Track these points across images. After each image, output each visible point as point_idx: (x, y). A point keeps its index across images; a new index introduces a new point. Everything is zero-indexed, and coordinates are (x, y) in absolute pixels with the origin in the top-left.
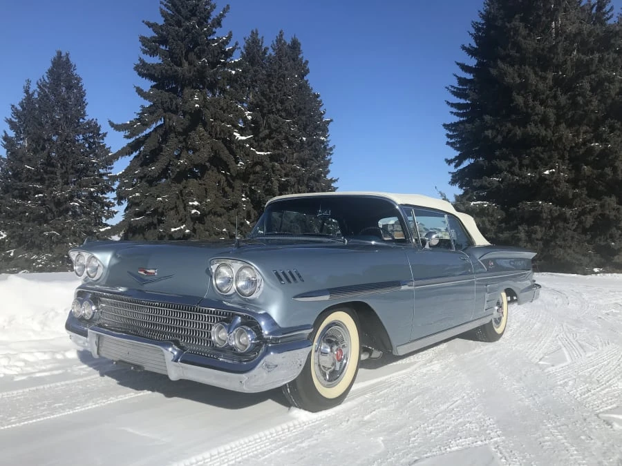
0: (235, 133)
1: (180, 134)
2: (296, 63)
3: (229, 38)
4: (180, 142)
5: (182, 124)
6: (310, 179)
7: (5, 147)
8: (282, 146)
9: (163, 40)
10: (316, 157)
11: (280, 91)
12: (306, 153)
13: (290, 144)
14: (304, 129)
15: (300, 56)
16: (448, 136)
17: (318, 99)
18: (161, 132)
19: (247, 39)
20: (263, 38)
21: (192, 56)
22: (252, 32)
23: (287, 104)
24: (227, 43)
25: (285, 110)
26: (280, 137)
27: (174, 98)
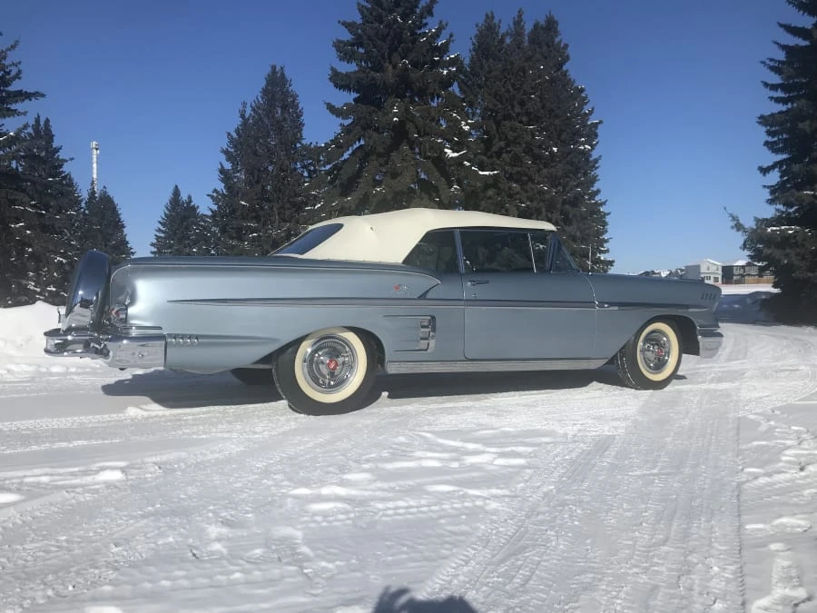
0: (446, 150)
1: (380, 155)
2: (552, 49)
4: (381, 165)
5: (384, 143)
6: (564, 202)
7: (222, 181)
8: (522, 162)
9: (358, 42)
10: (575, 173)
11: (518, 89)
12: (559, 169)
13: (534, 157)
14: (559, 136)
15: (557, 40)
17: (583, 95)
18: (359, 154)
19: (480, 25)
20: (500, 21)
21: (395, 57)
22: (487, 15)
23: (529, 106)
24: (438, 36)
25: (528, 114)
26: (518, 150)
27: (374, 111)
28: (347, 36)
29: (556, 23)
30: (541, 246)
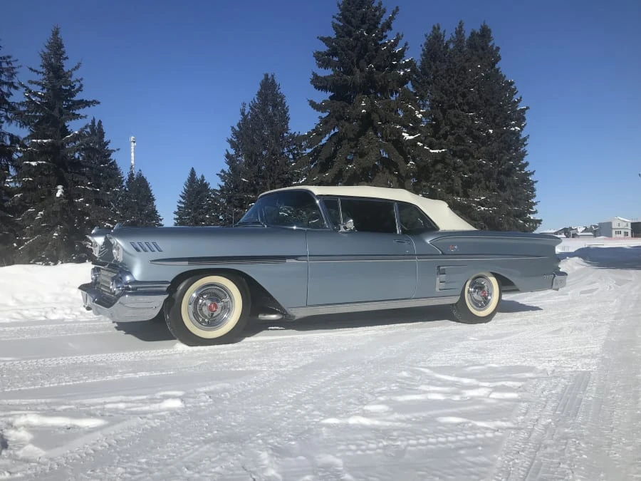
0: (403, 134)
1: (350, 140)
2: (486, 51)
3: (397, 40)
4: (351, 148)
5: (353, 130)
6: (500, 173)
8: (464, 141)
9: (333, 52)
10: (508, 150)
11: (460, 84)
12: (495, 146)
13: (475, 138)
14: (494, 121)
15: (490, 44)
17: (513, 87)
18: (334, 140)
19: (428, 35)
20: (444, 31)
21: (362, 62)
22: (434, 28)
23: (469, 97)
24: (396, 45)
25: (468, 104)
26: (461, 132)
27: (347, 106)
28: (324, 48)
29: (490, 31)
30: (482, 208)
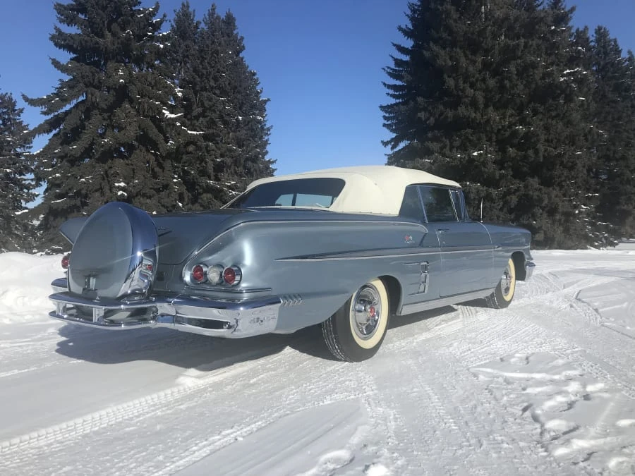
0: (164, 111)
1: (103, 110)
2: (231, 38)
3: (156, 9)
4: (104, 119)
5: (106, 100)
6: (247, 159)
8: (216, 125)
9: (79, 8)
10: (254, 137)
11: (213, 67)
12: (242, 133)
13: (226, 123)
14: (240, 108)
15: (235, 32)
16: (385, 118)
17: (255, 77)
18: (82, 108)
19: (177, 11)
20: (194, 11)
21: (115, 27)
22: (183, 5)
23: (221, 81)
24: (154, 15)
25: (219, 88)
26: (214, 116)
27: (97, 72)
29: (234, 19)
30: (234, 193)
